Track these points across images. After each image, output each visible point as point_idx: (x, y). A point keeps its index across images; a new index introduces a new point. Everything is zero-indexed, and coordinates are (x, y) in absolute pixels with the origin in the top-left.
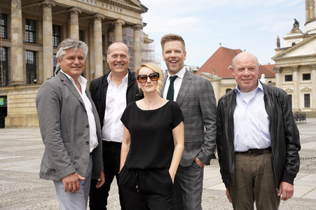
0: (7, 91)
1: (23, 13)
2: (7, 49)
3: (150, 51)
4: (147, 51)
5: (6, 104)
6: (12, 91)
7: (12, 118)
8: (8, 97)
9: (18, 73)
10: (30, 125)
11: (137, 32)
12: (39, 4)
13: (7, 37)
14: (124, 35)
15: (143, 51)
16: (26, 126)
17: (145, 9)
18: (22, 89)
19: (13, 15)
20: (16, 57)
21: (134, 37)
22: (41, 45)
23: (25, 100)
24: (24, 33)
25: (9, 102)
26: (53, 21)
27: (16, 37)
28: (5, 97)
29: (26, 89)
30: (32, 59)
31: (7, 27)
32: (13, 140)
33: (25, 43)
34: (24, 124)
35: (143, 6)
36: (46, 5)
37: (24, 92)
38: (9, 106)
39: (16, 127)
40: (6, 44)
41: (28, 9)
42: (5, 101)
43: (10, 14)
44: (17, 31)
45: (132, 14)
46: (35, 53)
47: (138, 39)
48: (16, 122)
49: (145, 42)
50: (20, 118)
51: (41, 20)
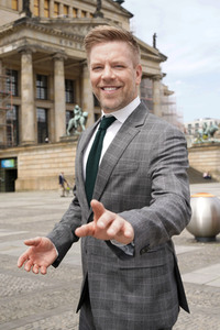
0: (17, 152)
1: (34, 69)
2: (18, 107)
3: (171, 103)
4: (168, 104)
5: (16, 166)
6: (22, 151)
7: (23, 181)
8: (19, 159)
9: (28, 132)
10: (41, 188)
11: (156, 83)
12: (50, 58)
13: (17, 94)
14: (142, 87)
15: (163, 103)
16: (38, 190)
17: (164, 58)
18: (33, 150)
19: (23, 71)
20: (26, 115)
21: (153, 89)
22: (53, 102)
23: (35, 162)
24: (34, 90)
25: (19, 163)
26: (65, 75)
27: (27, 94)
28: (15, 159)
29: (37, 150)
30: (43, 117)
31: (17, 84)
32: (21, 208)
33: (36, 100)
34: (35, 187)
35: (162, 55)
36: (58, 59)
37: (35, 153)
38: (19, 168)
39: (27, 190)
40: (16, 102)
41: (39, 64)
42: (16, 163)
43: (20, 70)
44: (27, 87)
45: (150, 64)
46: (47, 110)
47: (157, 91)
48: (27, 186)
49: (165, 94)
50: (31, 181)
51: (52, 75)
